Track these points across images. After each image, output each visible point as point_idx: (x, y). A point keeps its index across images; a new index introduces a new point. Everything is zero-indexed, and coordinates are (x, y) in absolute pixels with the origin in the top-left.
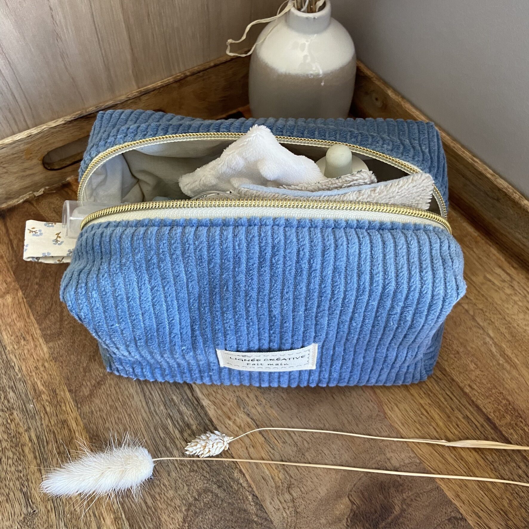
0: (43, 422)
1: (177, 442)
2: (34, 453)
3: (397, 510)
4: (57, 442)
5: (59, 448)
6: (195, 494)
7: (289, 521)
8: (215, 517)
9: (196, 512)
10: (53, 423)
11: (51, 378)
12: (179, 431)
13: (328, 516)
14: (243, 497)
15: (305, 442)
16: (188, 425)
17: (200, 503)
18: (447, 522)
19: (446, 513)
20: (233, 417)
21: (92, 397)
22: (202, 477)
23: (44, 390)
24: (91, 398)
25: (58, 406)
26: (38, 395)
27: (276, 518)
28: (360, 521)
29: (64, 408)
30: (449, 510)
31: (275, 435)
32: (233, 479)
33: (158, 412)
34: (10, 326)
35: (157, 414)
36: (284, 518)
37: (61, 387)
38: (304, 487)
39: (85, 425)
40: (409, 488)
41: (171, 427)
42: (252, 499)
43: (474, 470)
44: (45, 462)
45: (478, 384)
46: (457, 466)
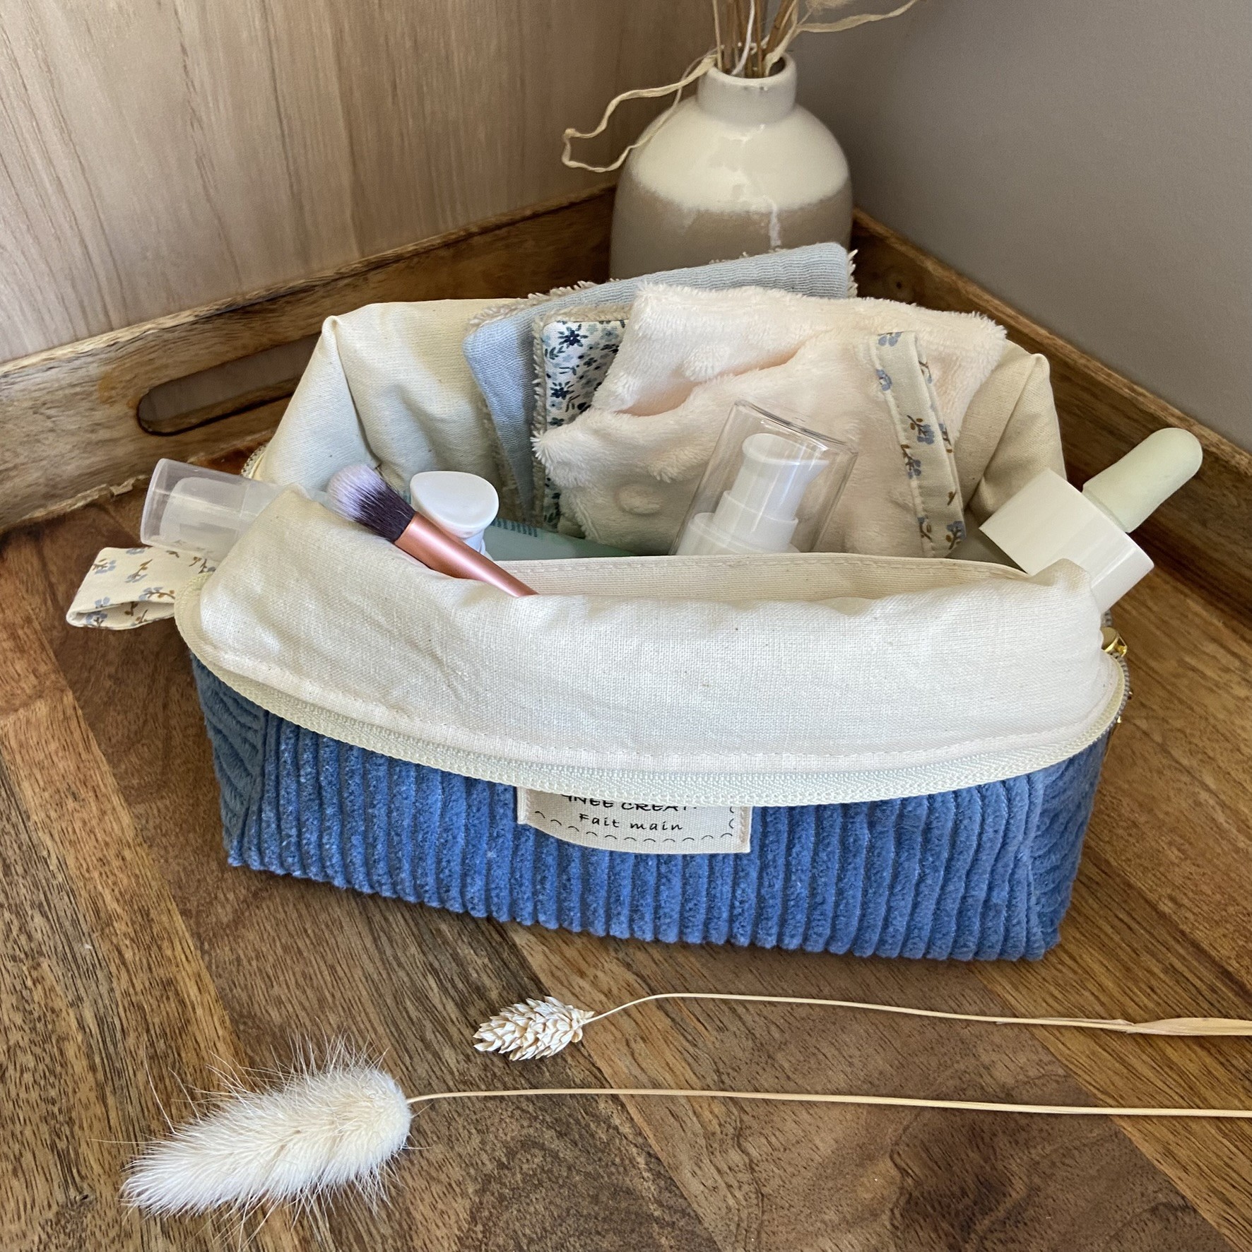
0: (115, 985)
1: (453, 1031)
2: (89, 1056)
3: (1018, 1189)
4: (148, 1031)
5: (152, 1044)
6: (501, 1154)
7: (744, 1215)
8: (552, 1208)
9: (502, 1198)
10: (139, 987)
11: (138, 883)
12: (456, 1004)
13: (844, 1204)
14: (622, 1160)
15: (773, 1028)
16: (478, 989)
17: (514, 1174)
18: (1146, 1216)
19: (1143, 1195)
20: (591, 972)
21: (240, 926)
22: (517, 1113)
23: (119, 910)
24: (237, 929)
25: (155, 948)
26: (104, 922)
27: (710, 1211)
28: (926, 1216)
29: (169, 953)
30: (1151, 1188)
31: (698, 1011)
32: (596, 1117)
33: (402, 960)
34: (42, 769)
35: (400, 964)
36: (729, 1209)
37: (163, 905)
38: (777, 1133)
39: (221, 990)
40: (1044, 1134)
41: (435, 994)
42: (647, 1164)
43: (1203, 1090)
44: (116, 1078)
45: (1191, 895)
46: (1160, 1084)
